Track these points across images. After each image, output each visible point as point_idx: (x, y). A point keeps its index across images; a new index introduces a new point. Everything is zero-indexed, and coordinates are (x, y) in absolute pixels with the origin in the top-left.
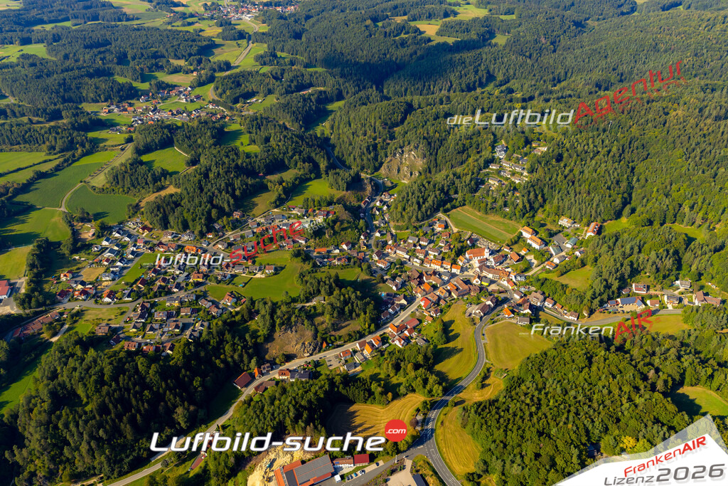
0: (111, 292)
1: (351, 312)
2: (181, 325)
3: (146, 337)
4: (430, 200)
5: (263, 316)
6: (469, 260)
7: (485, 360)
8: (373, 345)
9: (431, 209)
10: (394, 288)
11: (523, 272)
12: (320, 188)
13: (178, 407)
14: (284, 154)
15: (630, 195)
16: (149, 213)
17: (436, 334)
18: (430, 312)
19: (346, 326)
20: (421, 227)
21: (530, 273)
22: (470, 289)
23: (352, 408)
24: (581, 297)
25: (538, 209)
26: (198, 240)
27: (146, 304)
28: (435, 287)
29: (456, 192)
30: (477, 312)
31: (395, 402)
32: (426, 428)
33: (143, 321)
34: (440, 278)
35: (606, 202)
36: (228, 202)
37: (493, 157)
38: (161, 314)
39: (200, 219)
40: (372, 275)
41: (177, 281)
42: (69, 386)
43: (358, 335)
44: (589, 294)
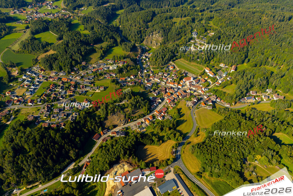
0: (32, 100)
1: (139, 106)
2: (66, 114)
3: (51, 120)
4: (167, 56)
5: (103, 110)
6: (185, 82)
7: (197, 125)
8: (149, 120)
9: (167, 60)
10: (155, 95)
11: (207, 87)
12: (118, 51)
13: (70, 150)
14: (101, 35)
15: (247, 54)
16: (43, 63)
17: (175, 114)
18: (171, 105)
19: (138, 112)
20: (163, 68)
21: (210, 87)
22: (187, 95)
23: (146, 147)
24: (232, 97)
25: (211, 60)
26: (67, 75)
27: (49, 106)
28: (172, 94)
29: (177, 53)
30: (191, 104)
31: (163, 144)
32: (177, 154)
33: (49, 113)
34: (174, 90)
35: (239, 57)
36: (79, 58)
37: (192, 37)
38: (56, 110)
39: (67, 65)
40: (145, 90)
41: (61, 94)
42: (20, 145)
43: (143, 116)
44: (235, 96)
